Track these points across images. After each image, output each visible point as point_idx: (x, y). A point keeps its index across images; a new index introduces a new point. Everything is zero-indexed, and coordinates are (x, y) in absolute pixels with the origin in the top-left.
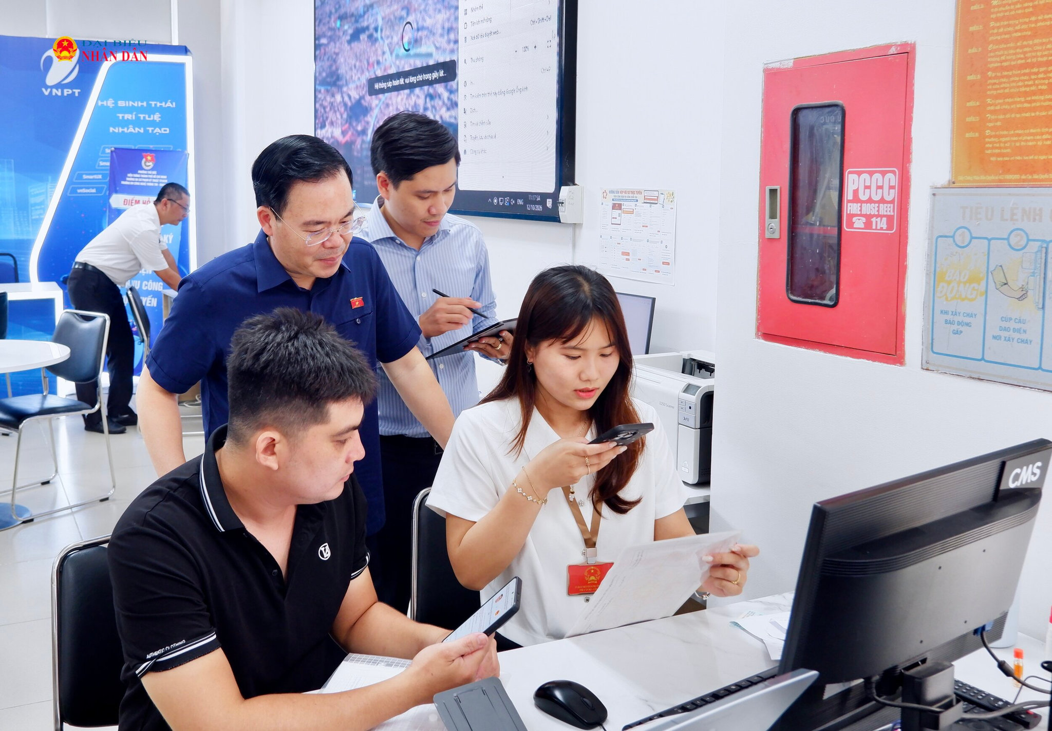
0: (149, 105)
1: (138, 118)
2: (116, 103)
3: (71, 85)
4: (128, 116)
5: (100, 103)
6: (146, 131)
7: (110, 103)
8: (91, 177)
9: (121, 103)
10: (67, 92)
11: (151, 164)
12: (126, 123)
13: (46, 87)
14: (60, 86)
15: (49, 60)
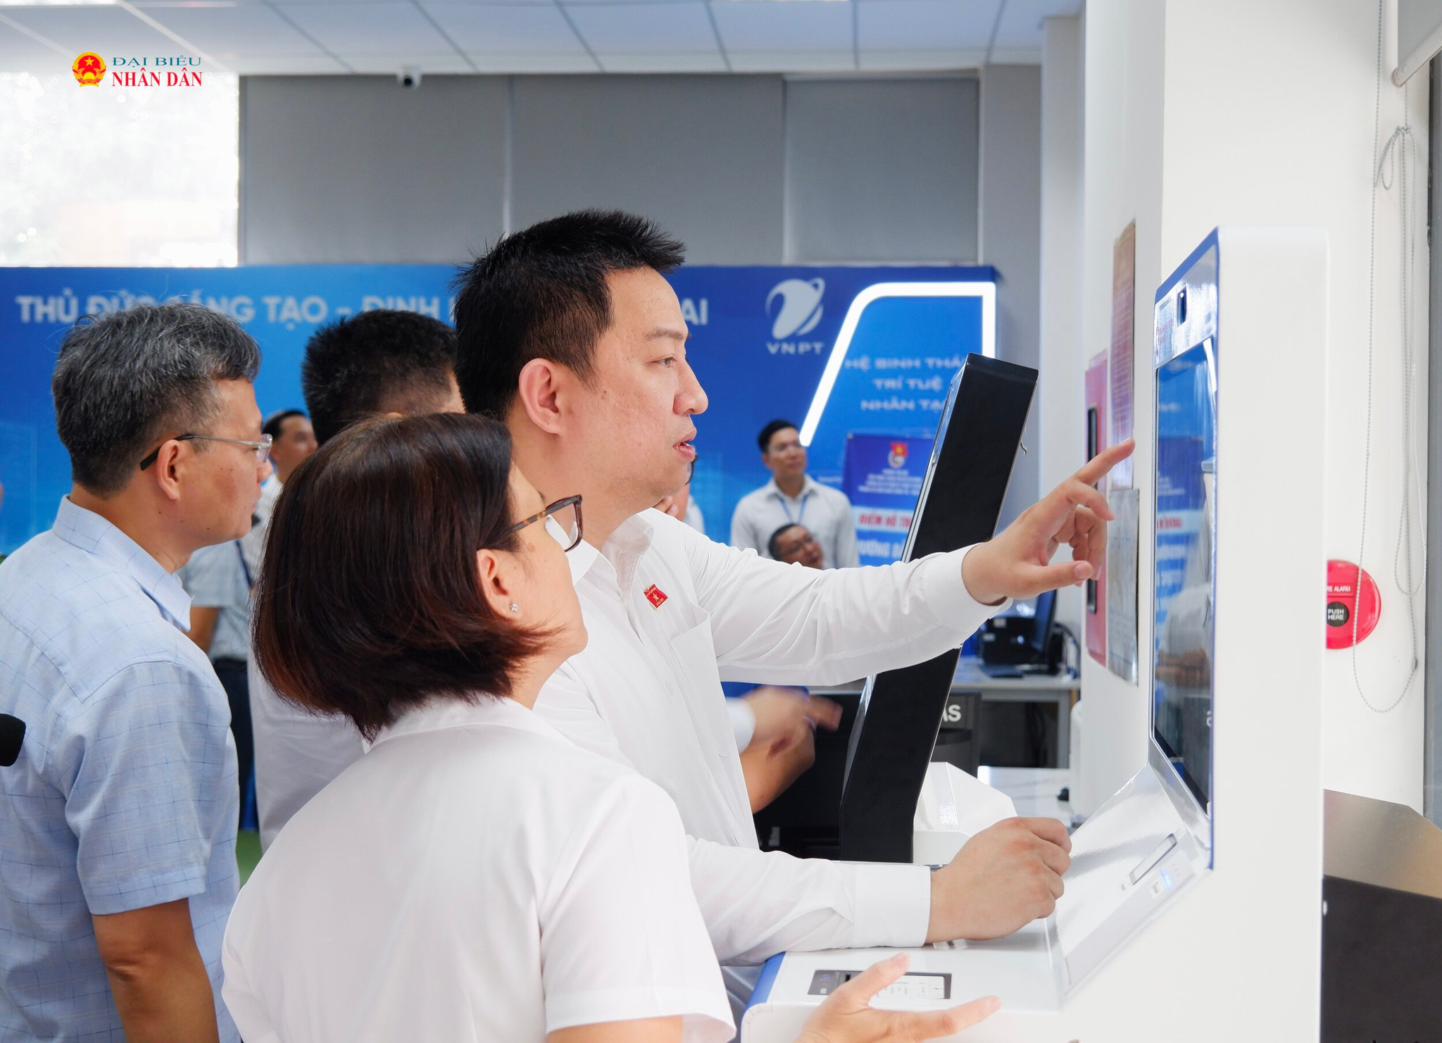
0: (924, 365)
1: (906, 386)
2: (872, 363)
3: (810, 337)
4: (891, 384)
5: (848, 364)
6: (918, 407)
7: (863, 363)
9: (881, 363)
10: (804, 347)
11: (900, 460)
12: (886, 395)
13: (773, 341)
14: (793, 338)
15: (780, 300)
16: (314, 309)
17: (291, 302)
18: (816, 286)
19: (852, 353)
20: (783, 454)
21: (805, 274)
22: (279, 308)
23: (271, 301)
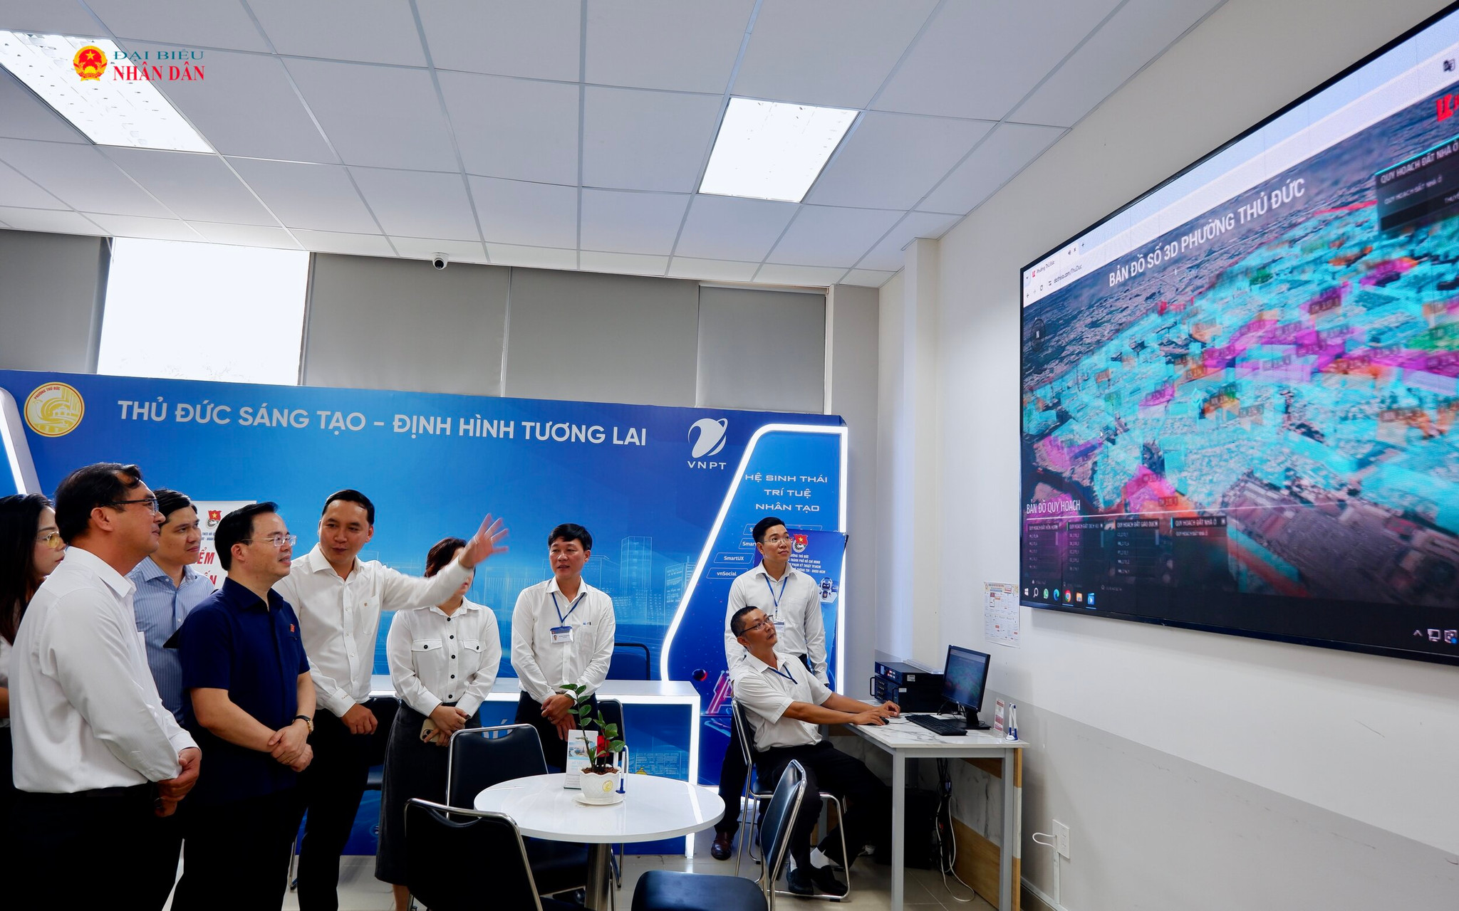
0: (799, 480)
1: (786, 494)
2: (764, 478)
3: (717, 458)
4: (776, 492)
5: (747, 477)
6: (794, 509)
7: (758, 477)
8: (733, 559)
9: (769, 478)
10: (713, 465)
11: (802, 547)
12: (773, 500)
13: (692, 460)
14: (706, 458)
15: (698, 431)
16: (356, 421)
17: (338, 415)
18: (722, 423)
19: (749, 471)
20: (775, 544)
21: (715, 414)
22: (329, 419)
23: (324, 414)
